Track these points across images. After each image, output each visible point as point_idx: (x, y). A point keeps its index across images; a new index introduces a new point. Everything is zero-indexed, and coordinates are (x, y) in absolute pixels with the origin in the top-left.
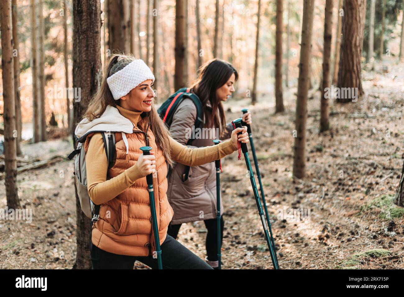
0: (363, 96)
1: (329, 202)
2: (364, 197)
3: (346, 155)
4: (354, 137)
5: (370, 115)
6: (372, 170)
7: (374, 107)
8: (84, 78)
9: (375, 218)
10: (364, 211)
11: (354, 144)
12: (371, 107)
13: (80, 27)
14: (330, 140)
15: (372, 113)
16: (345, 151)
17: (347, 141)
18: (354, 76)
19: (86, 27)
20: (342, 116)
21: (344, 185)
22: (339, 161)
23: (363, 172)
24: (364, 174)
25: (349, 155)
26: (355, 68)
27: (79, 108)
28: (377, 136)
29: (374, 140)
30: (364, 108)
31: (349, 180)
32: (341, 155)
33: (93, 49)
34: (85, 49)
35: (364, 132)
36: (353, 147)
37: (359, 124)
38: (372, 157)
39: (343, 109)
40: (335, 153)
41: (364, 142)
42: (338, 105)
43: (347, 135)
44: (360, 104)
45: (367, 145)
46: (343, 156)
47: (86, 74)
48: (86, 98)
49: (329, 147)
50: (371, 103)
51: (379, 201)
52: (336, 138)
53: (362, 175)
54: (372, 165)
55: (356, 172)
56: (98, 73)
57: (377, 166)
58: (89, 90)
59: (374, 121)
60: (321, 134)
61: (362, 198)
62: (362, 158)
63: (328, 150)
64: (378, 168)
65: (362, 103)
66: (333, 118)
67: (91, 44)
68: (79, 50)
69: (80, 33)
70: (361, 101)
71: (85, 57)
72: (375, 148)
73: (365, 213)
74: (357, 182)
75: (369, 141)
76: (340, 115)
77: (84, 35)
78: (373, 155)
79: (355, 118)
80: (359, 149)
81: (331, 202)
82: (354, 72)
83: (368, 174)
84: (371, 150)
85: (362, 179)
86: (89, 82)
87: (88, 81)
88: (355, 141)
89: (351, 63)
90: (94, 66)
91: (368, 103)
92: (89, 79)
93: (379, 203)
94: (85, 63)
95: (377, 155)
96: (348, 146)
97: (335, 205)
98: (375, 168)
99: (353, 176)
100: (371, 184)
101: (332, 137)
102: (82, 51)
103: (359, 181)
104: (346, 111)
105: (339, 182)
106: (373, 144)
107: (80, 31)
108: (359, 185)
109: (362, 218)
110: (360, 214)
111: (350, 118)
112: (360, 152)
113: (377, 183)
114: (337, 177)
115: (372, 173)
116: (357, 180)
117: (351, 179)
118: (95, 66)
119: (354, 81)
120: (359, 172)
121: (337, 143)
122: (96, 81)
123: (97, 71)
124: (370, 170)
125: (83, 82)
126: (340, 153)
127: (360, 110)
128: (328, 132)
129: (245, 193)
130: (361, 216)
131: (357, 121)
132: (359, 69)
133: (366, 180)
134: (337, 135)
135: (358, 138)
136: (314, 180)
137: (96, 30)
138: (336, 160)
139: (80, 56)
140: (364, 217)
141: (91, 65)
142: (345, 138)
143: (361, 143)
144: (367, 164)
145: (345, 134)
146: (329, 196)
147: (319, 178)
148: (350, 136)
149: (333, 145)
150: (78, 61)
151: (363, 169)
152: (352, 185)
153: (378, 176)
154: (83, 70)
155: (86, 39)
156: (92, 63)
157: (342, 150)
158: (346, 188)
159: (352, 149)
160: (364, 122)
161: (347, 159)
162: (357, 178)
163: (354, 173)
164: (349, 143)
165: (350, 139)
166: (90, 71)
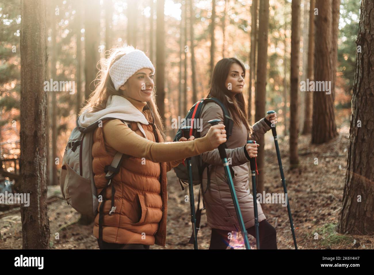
0: (337, 137)
1: (280, 232)
2: (312, 226)
3: (308, 190)
4: (320, 174)
5: (340, 154)
6: (329, 202)
7: (346, 147)
8: (29, 108)
9: (315, 245)
10: (307, 239)
11: (319, 180)
12: (343, 147)
13: (25, 60)
14: (297, 177)
15: (343, 152)
16: (309, 186)
17: (313, 177)
18: (327, 118)
19: (30, 61)
20: (315, 155)
21: (299, 216)
22: (300, 195)
23: (319, 205)
24: (320, 207)
25: (311, 190)
26: (328, 111)
27: (24, 136)
28: (341, 173)
29: (338, 176)
30: (336, 148)
31: (305, 211)
32: (304, 190)
33: (37, 81)
34: (29, 81)
35: (330, 169)
36: (317, 182)
37: (328, 162)
38: (332, 191)
39: (316, 150)
40: (299, 188)
41: (328, 178)
42: (313, 146)
43: (314, 173)
44: (333, 145)
45: (330, 180)
46: (305, 191)
47: (31, 104)
48: (30, 126)
49: (295, 183)
50: (344, 144)
51: (322, 229)
52: (304, 175)
53: (318, 207)
54: (330, 198)
55: (313, 205)
56: (42, 104)
57: (334, 199)
58: (33, 119)
59: (343, 159)
60: (291, 172)
61: (310, 227)
62: (323, 192)
63: (293, 186)
64: (334, 201)
65: (335, 144)
66: (306, 158)
67: (35, 76)
68: (25, 81)
69: (25, 66)
70: (335, 142)
71: (29, 88)
72: (337, 183)
73: (307, 241)
74: (312, 213)
75: (333, 177)
76: (313, 155)
77: (29, 68)
78: (333, 189)
79: (326, 158)
80: (321, 184)
81: (282, 232)
82: (327, 114)
83: (323, 206)
84: (333, 185)
85: (317, 211)
86: (33, 112)
87: (32, 110)
88: (320, 177)
89: (324, 106)
90: (37, 96)
91: (341, 143)
92: (32, 109)
93: (322, 231)
94: (30, 94)
95: (336, 189)
96: (313, 182)
97: (284, 234)
98: (332, 201)
99: (309, 208)
100: (324, 215)
101: (300, 174)
102: (27, 83)
103: (314, 212)
104: (320, 151)
105: (295, 213)
106: (336, 179)
107: (25, 64)
108: (313, 216)
109: (304, 245)
110: (303, 242)
111: (322, 157)
112: (323, 187)
113: (329, 214)
114: (294, 209)
115: (328, 205)
116: (312, 212)
117: (307, 211)
118: (39, 96)
119: (328, 123)
120: (316, 204)
121: (303, 179)
122: (40, 111)
123: (41, 101)
124: (327, 202)
125: (27, 112)
126: (303, 187)
127: (332, 150)
128: (297, 170)
129: (204, 225)
130: (304, 243)
131: (327, 160)
132: (331, 112)
133: (321, 212)
134: (305, 172)
135: (324, 174)
136: (272, 212)
137: (40, 63)
138: (299, 194)
139: (25, 87)
140: (306, 244)
141: (35, 96)
142: (311, 175)
143: (326, 179)
144: (325, 197)
145: (313, 172)
146: (282, 227)
147: (277, 211)
148: (317, 173)
149: (299, 181)
150: (23, 92)
151: (321, 202)
152: (306, 216)
153: (332, 208)
154: (28, 100)
155: (30, 72)
156: (36, 94)
157: (306, 186)
158: (299, 219)
159: (316, 184)
160: (333, 161)
161: (308, 193)
162: (313, 210)
163: (311, 205)
164: (315, 179)
165: (316, 176)
166: (34, 101)
